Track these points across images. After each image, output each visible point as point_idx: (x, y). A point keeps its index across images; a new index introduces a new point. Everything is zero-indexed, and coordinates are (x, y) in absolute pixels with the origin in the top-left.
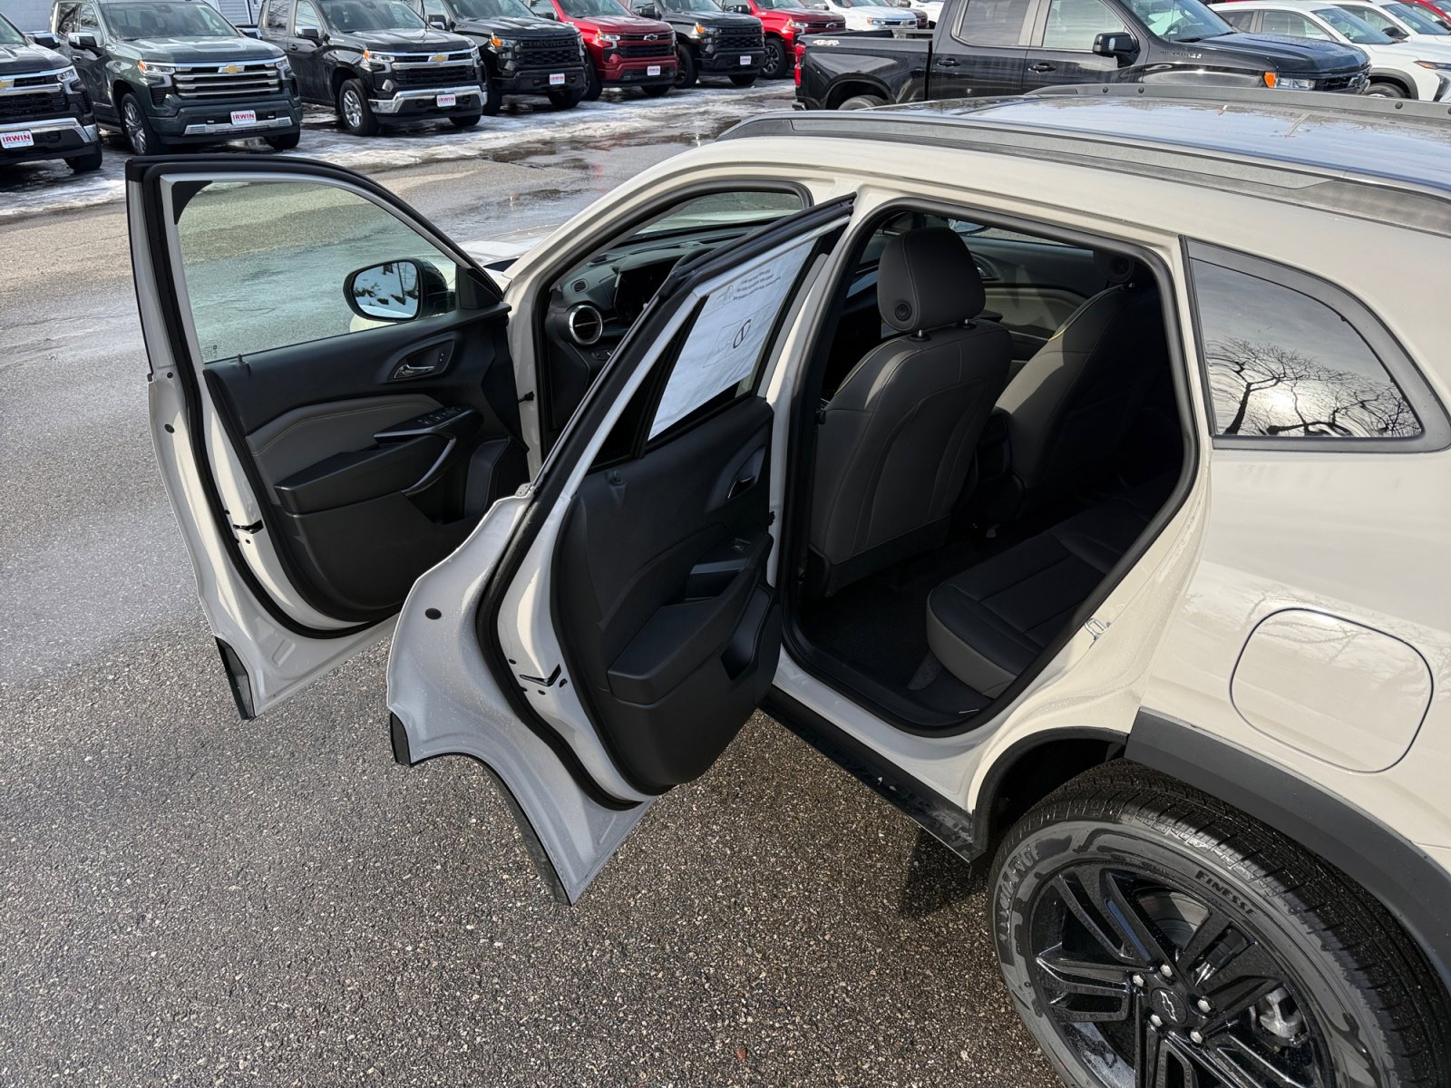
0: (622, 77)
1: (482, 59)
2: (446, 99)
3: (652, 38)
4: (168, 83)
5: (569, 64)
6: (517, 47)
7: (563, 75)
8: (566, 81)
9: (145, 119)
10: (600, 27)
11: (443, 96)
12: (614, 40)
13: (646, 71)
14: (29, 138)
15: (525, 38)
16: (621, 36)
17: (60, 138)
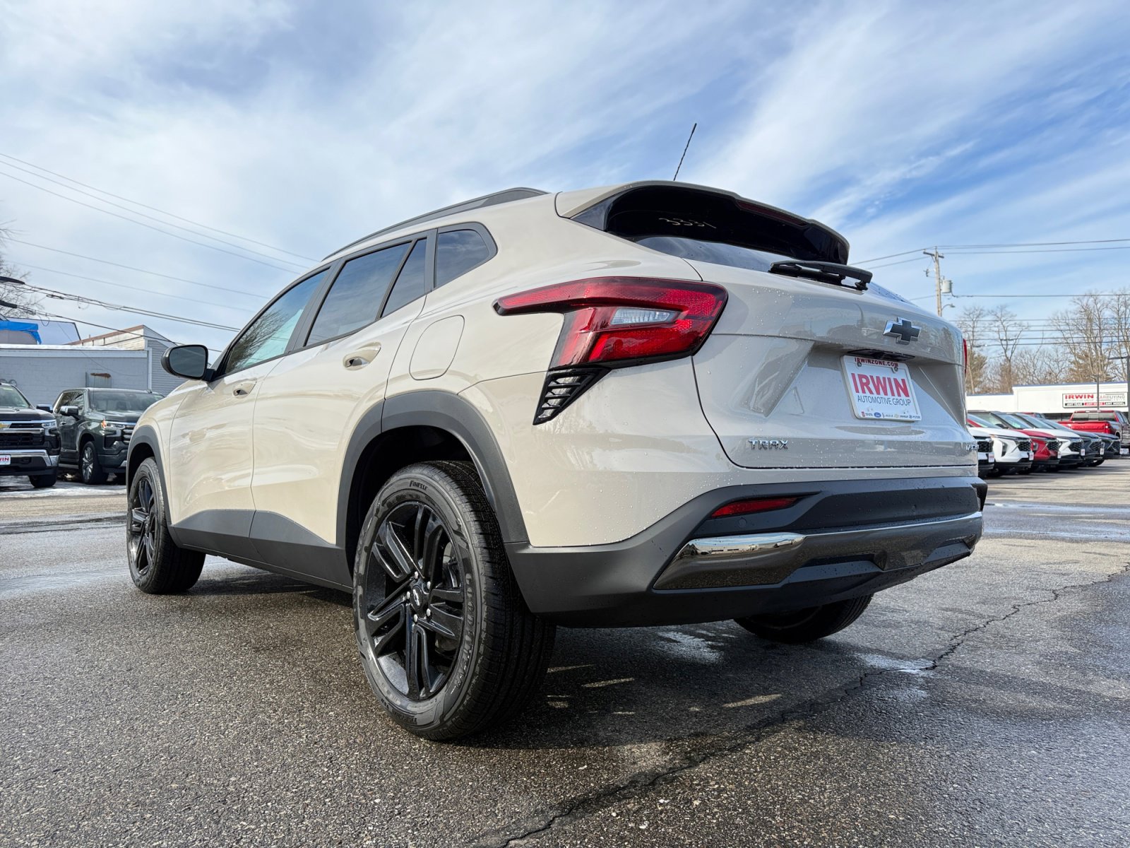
4: (119, 434)
9: (95, 459)
14: (8, 459)
17: (30, 461)
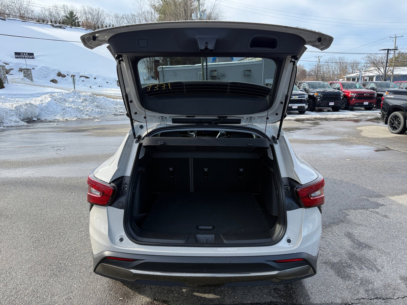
0: (355, 104)
1: (308, 98)
2: (295, 107)
3: (367, 95)
5: (337, 100)
6: (322, 95)
7: (334, 103)
8: (334, 104)
10: (351, 91)
11: (294, 106)
12: (354, 95)
13: (363, 103)
15: (324, 93)
16: (357, 94)
